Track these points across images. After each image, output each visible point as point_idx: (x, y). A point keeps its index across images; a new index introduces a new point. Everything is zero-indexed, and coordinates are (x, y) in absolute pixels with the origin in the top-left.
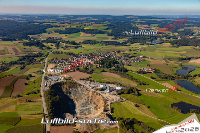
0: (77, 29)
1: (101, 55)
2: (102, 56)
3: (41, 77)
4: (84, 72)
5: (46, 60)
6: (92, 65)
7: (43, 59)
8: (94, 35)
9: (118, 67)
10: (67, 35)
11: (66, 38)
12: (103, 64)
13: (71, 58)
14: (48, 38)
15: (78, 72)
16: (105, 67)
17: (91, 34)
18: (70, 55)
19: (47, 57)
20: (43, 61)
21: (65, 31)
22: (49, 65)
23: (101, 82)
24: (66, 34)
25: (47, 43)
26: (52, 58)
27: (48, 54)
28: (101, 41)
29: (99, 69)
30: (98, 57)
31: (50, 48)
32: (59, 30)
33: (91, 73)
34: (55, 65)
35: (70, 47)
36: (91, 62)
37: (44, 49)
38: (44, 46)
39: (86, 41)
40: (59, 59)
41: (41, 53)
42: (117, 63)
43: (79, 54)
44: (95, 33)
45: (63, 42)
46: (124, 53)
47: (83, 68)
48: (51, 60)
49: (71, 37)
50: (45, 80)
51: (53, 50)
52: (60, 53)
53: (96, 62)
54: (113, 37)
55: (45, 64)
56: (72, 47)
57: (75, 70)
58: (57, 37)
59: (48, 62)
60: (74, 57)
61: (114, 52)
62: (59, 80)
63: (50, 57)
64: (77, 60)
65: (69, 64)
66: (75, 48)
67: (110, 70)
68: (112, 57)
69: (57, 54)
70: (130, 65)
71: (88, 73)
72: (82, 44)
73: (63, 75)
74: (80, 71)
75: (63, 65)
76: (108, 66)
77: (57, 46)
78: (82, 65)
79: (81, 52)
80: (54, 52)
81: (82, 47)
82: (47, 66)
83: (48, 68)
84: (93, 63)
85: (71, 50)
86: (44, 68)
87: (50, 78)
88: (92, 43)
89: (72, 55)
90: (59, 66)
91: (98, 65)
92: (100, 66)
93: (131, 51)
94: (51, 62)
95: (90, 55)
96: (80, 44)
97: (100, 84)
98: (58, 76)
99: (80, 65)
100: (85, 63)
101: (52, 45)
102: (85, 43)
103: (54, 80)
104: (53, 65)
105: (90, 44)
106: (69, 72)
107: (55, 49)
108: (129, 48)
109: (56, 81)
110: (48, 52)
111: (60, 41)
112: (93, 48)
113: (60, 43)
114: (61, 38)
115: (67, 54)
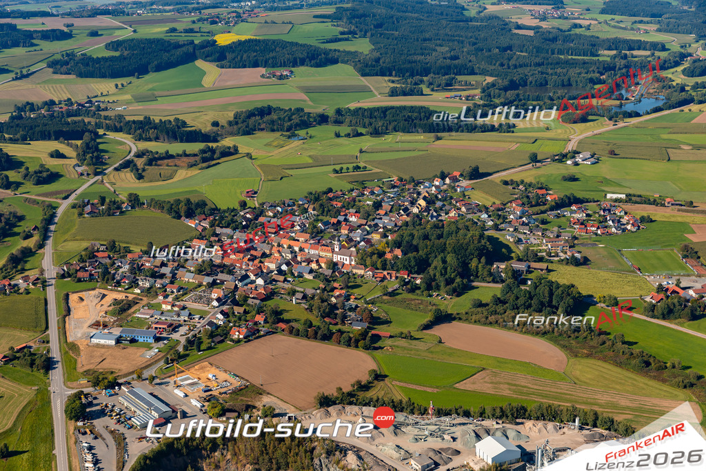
0: (177, 46)
1: (378, 205)
2: (386, 207)
3: (44, 401)
4: (327, 337)
5: (48, 263)
6: (351, 283)
7: (27, 253)
8: (281, 77)
9: (518, 277)
10: (124, 81)
11: (128, 103)
12: (422, 266)
13: (201, 237)
14: (21, 109)
15: (282, 342)
16: (438, 288)
17: (262, 70)
18: (190, 214)
19: (50, 242)
20: (33, 274)
21: (112, 59)
22: (73, 298)
23: (467, 414)
24: (115, 75)
25: (24, 140)
26: (85, 244)
27: (50, 220)
28: (339, 112)
29: (406, 305)
30: (367, 216)
31: (54, 177)
32: (71, 55)
33: (369, 341)
34: (120, 296)
35: (169, 161)
36: (336, 258)
37: (18, 185)
38: (12, 163)
39: (251, 114)
40: (128, 251)
42: (498, 252)
43: (243, 205)
44: (283, 65)
45: (117, 130)
46: (512, 180)
47: (306, 307)
48: (76, 259)
49: (153, 95)
50: (73, 421)
51: (74, 187)
52: (124, 203)
53: (373, 254)
54: (392, 85)
55: (46, 294)
56: (181, 156)
57: (256, 323)
58: (69, 100)
59: (66, 275)
60: (218, 226)
61: (447, 181)
62: (174, 415)
63: (66, 237)
64: (248, 250)
65: (204, 283)
66: (203, 162)
67: (479, 309)
68: (452, 214)
69: (109, 215)
70: (585, 262)
71: (353, 340)
72: (232, 134)
73: (192, 370)
74: (298, 335)
75: (166, 291)
76: (458, 280)
77: (92, 158)
78: (289, 281)
79: (248, 192)
80: (86, 201)
81: (236, 153)
82: (63, 304)
83: (73, 323)
84: (351, 260)
85: (182, 177)
86: (47, 328)
87: (106, 406)
88: (287, 124)
89: (204, 217)
90: (145, 300)
91: (391, 278)
92: (402, 283)
93: (539, 161)
94: (86, 275)
95: (312, 206)
96: (223, 137)
97: (464, 424)
98: (157, 381)
99: (276, 281)
100: (304, 264)
101: (58, 155)
102: (246, 127)
103: (139, 424)
104: (104, 296)
105: (278, 134)
106: (222, 341)
107: (83, 177)
108: (518, 144)
109: (157, 428)
110: (47, 203)
111: (93, 121)
112: (310, 161)
113: (100, 137)
114: (94, 100)
115: (171, 208)
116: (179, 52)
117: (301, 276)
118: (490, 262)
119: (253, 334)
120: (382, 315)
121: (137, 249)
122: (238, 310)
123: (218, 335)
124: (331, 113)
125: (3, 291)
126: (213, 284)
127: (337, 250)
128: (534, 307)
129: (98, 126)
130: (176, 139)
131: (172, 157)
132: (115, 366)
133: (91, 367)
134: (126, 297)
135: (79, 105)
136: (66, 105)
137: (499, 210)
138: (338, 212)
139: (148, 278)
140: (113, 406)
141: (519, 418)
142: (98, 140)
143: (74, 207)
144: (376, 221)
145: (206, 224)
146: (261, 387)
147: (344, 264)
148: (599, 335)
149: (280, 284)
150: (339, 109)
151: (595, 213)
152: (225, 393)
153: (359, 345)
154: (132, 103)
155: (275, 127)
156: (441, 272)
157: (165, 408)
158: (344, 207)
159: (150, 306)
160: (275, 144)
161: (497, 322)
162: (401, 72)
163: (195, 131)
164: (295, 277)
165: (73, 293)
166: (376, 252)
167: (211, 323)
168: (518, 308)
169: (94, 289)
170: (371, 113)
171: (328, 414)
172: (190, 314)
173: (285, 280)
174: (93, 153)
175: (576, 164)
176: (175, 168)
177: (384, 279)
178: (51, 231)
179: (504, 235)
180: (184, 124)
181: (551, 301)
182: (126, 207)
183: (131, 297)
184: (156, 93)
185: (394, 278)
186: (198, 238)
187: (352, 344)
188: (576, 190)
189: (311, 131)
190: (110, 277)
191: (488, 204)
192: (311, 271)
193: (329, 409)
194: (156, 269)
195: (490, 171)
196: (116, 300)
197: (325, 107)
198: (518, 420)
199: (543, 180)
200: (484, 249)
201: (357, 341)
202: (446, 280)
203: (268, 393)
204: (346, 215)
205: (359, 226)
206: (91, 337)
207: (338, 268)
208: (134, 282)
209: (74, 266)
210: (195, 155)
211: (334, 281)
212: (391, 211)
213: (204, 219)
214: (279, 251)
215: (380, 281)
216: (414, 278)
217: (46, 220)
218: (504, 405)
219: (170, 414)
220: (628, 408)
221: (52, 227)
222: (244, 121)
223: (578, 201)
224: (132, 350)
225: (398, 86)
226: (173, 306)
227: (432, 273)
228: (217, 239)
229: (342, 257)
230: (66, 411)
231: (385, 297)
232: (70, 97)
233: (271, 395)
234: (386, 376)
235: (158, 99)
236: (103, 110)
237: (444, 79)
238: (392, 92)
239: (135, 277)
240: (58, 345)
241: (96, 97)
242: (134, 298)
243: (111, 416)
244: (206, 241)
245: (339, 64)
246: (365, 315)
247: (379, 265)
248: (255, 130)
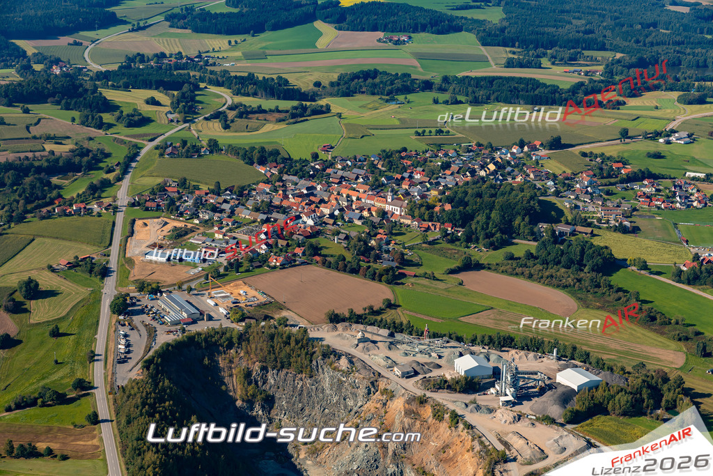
0: (298, 6)
1: (446, 166)
2: (454, 168)
3: (96, 299)
4: (355, 271)
5: (123, 194)
6: (396, 229)
7: (106, 184)
8: (396, 43)
9: (557, 239)
10: (239, 38)
11: (237, 60)
12: (465, 220)
13: (267, 182)
14: (131, 60)
15: (316, 271)
16: (477, 241)
17: (380, 34)
18: (262, 162)
19: (128, 177)
20: (107, 201)
21: (229, 15)
22: (139, 223)
23: (459, 339)
24: (230, 31)
25: (126, 87)
26: (159, 180)
27: (132, 158)
28: (446, 79)
29: (442, 253)
30: (432, 173)
31: (145, 121)
32: (190, 10)
33: (395, 278)
34: (179, 225)
35: (261, 116)
36: (388, 208)
37: (110, 126)
38: (109, 107)
39: (355, 77)
40: (196, 188)
41: (93, 146)
42: (549, 213)
43: (315, 156)
44: (403, 30)
45: (219, 84)
46: (591, 153)
47: (345, 246)
48: (148, 192)
49: (264, 53)
50: (116, 315)
51: (162, 132)
52: (203, 147)
53: (422, 206)
54: (511, 56)
55: (115, 218)
56: (273, 111)
57: (295, 255)
58: (180, 53)
59: (136, 204)
60: (286, 173)
61: (526, 149)
62: (201, 316)
63: (144, 173)
64: (307, 195)
65: (259, 220)
66: (292, 118)
67: (510, 262)
68: (519, 179)
69: (187, 157)
70: (635, 230)
71: (377, 274)
72: (332, 95)
73: (228, 287)
74: (330, 267)
75: (222, 223)
76: (498, 235)
77: (184, 107)
78: (339, 225)
79: (324, 146)
80: (169, 143)
81: (329, 112)
82: (128, 227)
83: (133, 243)
84: (401, 211)
85: (268, 130)
86: (110, 244)
87: (146, 307)
88: (389, 88)
89: (275, 164)
90: (202, 230)
91: (435, 229)
92: (444, 234)
93: (629, 138)
94: (153, 205)
95: (381, 163)
96: (321, 97)
97: (454, 347)
98: (196, 292)
99: (326, 224)
100: (357, 211)
101: (153, 102)
102: (347, 88)
103: (169, 320)
104: (166, 223)
105: (377, 97)
106: (260, 267)
107: (173, 123)
108: (617, 121)
109: (185, 326)
110: (133, 143)
111: (198, 74)
112: (397, 123)
113: (201, 89)
114: (204, 55)
115: (246, 154)
117: (351, 221)
118: (535, 222)
119: (289, 263)
120: (415, 259)
121: (205, 188)
122: (281, 243)
123: (258, 262)
124: (438, 80)
125: (78, 212)
126: (267, 220)
127: (389, 200)
128: (563, 263)
129: (202, 79)
130: (273, 96)
131: (264, 111)
132: (162, 279)
133: (141, 277)
134: (185, 225)
135: (188, 58)
136: (176, 58)
137: (567, 179)
138: (405, 169)
139: (208, 211)
140: (152, 307)
141: (506, 347)
142: (197, 93)
143: (157, 148)
144: (439, 179)
145: (275, 171)
146: (283, 304)
147: (393, 213)
148: (617, 291)
149: (330, 227)
150: (446, 76)
151: (666, 188)
152: (251, 306)
153: (383, 279)
154: (241, 60)
155: (376, 91)
156: (483, 226)
157: (193, 310)
158: (413, 165)
159: (204, 234)
160: (370, 106)
161: (523, 273)
162: (525, 44)
163: (293, 89)
164: (346, 222)
165: (139, 219)
166: (425, 204)
167: (253, 251)
168: (547, 264)
169: (158, 218)
170: (478, 82)
171: (335, 329)
173: (335, 223)
174: (187, 102)
175: (669, 143)
176: (264, 122)
177: (428, 229)
178: (132, 168)
179: (562, 202)
180: (286, 82)
181: (582, 259)
182: (205, 152)
183: (189, 226)
184: (267, 51)
185: (438, 229)
186: (264, 182)
187: (376, 278)
188: (656, 166)
189: (410, 97)
190: (174, 207)
191: (558, 172)
192: (361, 218)
193: (337, 325)
194: (218, 205)
195: (573, 143)
196: (176, 227)
197: (434, 74)
198: (503, 349)
199: (626, 155)
201: (381, 276)
202: (486, 234)
203: (288, 309)
204: (412, 173)
205: (421, 183)
206: (146, 254)
207: (387, 217)
208: (196, 215)
209: (144, 197)
210: (287, 111)
211: (381, 228)
212: (458, 172)
213: (275, 167)
214: (336, 199)
215: (424, 231)
216: (457, 231)
217: (128, 157)
218: (493, 334)
219: (198, 316)
220: (616, 351)
221: (133, 165)
222: (346, 83)
223: (654, 177)
224: (179, 267)
225: (516, 57)
226: (224, 235)
227: (473, 227)
228: (281, 184)
229: (394, 207)
230: (111, 306)
231: (424, 245)
232: (182, 51)
233: (291, 310)
234: (399, 306)
235: (268, 57)
236: (211, 65)
237: (567, 53)
238: (508, 63)
239: (197, 210)
240: (117, 259)
241: (207, 52)
242: (192, 227)
243: (148, 314)
244: (270, 186)
245: (462, 32)
246: (397, 256)
247: (426, 217)
248: (356, 93)
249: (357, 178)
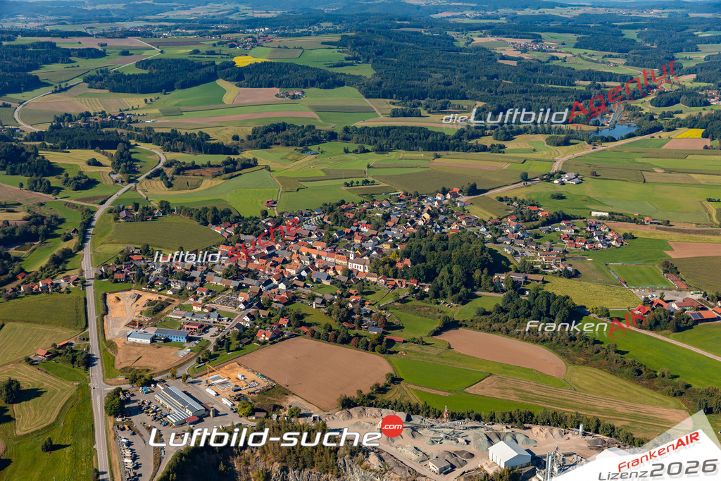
0: (200, 66)
1: (387, 217)
2: (394, 219)
3: (85, 397)
4: (346, 341)
5: (87, 264)
6: (366, 290)
7: (68, 254)
8: (294, 97)
10: (153, 96)
11: (156, 116)
12: (430, 275)
13: (227, 243)
14: (60, 119)
16: (445, 296)
17: (277, 90)
18: (216, 222)
19: (88, 244)
20: (73, 274)
21: (141, 76)
22: (111, 298)
23: (478, 418)
24: (144, 91)
25: (63, 148)
26: (121, 247)
27: (88, 224)
28: (346, 130)
30: (378, 227)
31: (91, 183)
32: (105, 72)
33: (385, 346)
34: (154, 297)
35: (197, 172)
36: (351, 266)
37: (59, 190)
38: (54, 170)
39: (268, 130)
41: (44, 211)
42: (497, 264)
43: (265, 214)
44: (296, 86)
45: (147, 141)
46: (506, 197)
47: (326, 312)
48: (113, 261)
49: (179, 110)
50: (112, 417)
51: (109, 193)
52: (155, 209)
53: (385, 263)
54: (394, 107)
55: (85, 293)
56: (206, 166)
57: (280, 326)
58: (103, 112)
59: (104, 276)
60: (242, 233)
61: (448, 196)
62: (207, 413)
63: (104, 240)
64: (270, 256)
65: (231, 287)
66: (226, 173)
67: (483, 317)
68: (454, 227)
69: (143, 221)
70: (575, 275)
71: (370, 344)
72: (251, 147)
73: (222, 370)
74: (320, 338)
75: (196, 293)
76: (463, 289)
77: (126, 166)
78: (308, 287)
79: (268, 202)
80: (121, 206)
81: (256, 166)
82: (101, 304)
83: (110, 321)
84: (365, 268)
85: (208, 186)
86: (87, 326)
87: (143, 403)
88: (300, 140)
89: (229, 224)
90: (177, 302)
91: (402, 285)
92: (412, 291)
93: (529, 180)
94: (122, 276)
95: (327, 217)
96: (243, 150)
97: (476, 428)
98: (190, 379)
99: (297, 286)
100: (321, 271)
101: (94, 163)
102: (264, 141)
103: (174, 421)
104: (139, 296)
105: (292, 149)
106: (249, 343)
107: (118, 184)
108: (509, 164)
109: (192, 426)
110: (85, 208)
111: (125, 132)
112: (323, 174)
113: (132, 147)
114: (126, 113)
115: (200, 216)
116: (202, 72)
117: (319, 282)
118: (491, 273)
119: (277, 337)
120: (395, 321)
121: (168, 253)
122: (263, 313)
123: (245, 337)
124: (339, 130)
125: (45, 289)
126: (240, 288)
127: (352, 258)
128: (533, 316)
129: (130, 136)
130: (201, 151)
131: (197, 167)
132: (150, 365)
133: (128, 364)
134: (159, 298)
135: (112, 117)
136: (100, 117)
137: (496, 224)
138: (351, 223)
139: (179, 281)
140: (150, 403)
141: (527, 423)
142: (130, 150)
143: (110, 212)
144: (386, 232)
145: (231, 231)
146: (287, 388)
147: (358, 272)
148: (594, 344)
149: (300, 289)
150: (347, 127)
151: (582, 229)
152: (254, 393)
153: (376, 349)
154: (160, 116)
155: (290, 142)
156: (448, 281)
157: (199, 407)
158: (356, 218)
159: (181, 307)
160: (290, 157)
161: (500, 329)
162: (401, 95)
163: (218, 144)
164: (314, 283)
165: (110, 293)
166: (388, 261)
167: (238, 326)
168: (518, 317)
169: (129, 290)
170: (376, 132)
171: (350, 415)
172: (219, 316)
173: (305, 286)
174: (126, 162)
175: (563, 183)
176: (201, 177)
177: (395, 286)
178: (90, 234)
179: (502, 248)
180: (208, 137)
181: (548, 311)
182: (158, 214)
183: (164, 298)
184: (181, 108)
185: (404, 286)
186: (224, 244)
187: (370, 348)
188: (562, 207)
189: (322, 146)
190: (145, 279)
191: (486, 219)
192: (329, 278)
193: (351, 410)
194: (187, 272)
195: (486, 188)
196: (150, 300)
197: (334, 125)
198: (525, 425)
199: (533, 197)
200: (486, 261)
201: (374, 346)
202: (452, 289)
203: (294, 394)
204: (358, 226)
205: (371, 236)
206: (128, 336)
207: (354, 276)
208: (166, 284)
209: (111, 268)
210: (219, 166)
211: (350, 287)
212: (398, 223)
213: (230, 227)
214: (298, 258)
215: (392, 289)
216: (422, 286)
217: (84, 223)
218: (513, 410)
219: (203, 412)
221: (91, 231)
222: (261, 136)
223: (567, 218)
224: (166, 349)
225: (399, 107)
226: (203, 308)
227: (439, 282)
228: (240, 245)
229: (357, 265)
230: (106, 408)
231: (396, 304)
232: (104, 110)
233: (296, 395)
234: (401, 380)
235: (184, 113)
236: (134, 122)
237: (439, 103)
238: (394, 113)
239: (167, 280)
240: (97, 343)
241: (128, 110)
242: (167, 299)
243: (148, 412)
244: (231, 247)
245: (345, 86)
246: (380, 321)
247: (391, 273)
248: (271, 144)
249: (310, 235)
